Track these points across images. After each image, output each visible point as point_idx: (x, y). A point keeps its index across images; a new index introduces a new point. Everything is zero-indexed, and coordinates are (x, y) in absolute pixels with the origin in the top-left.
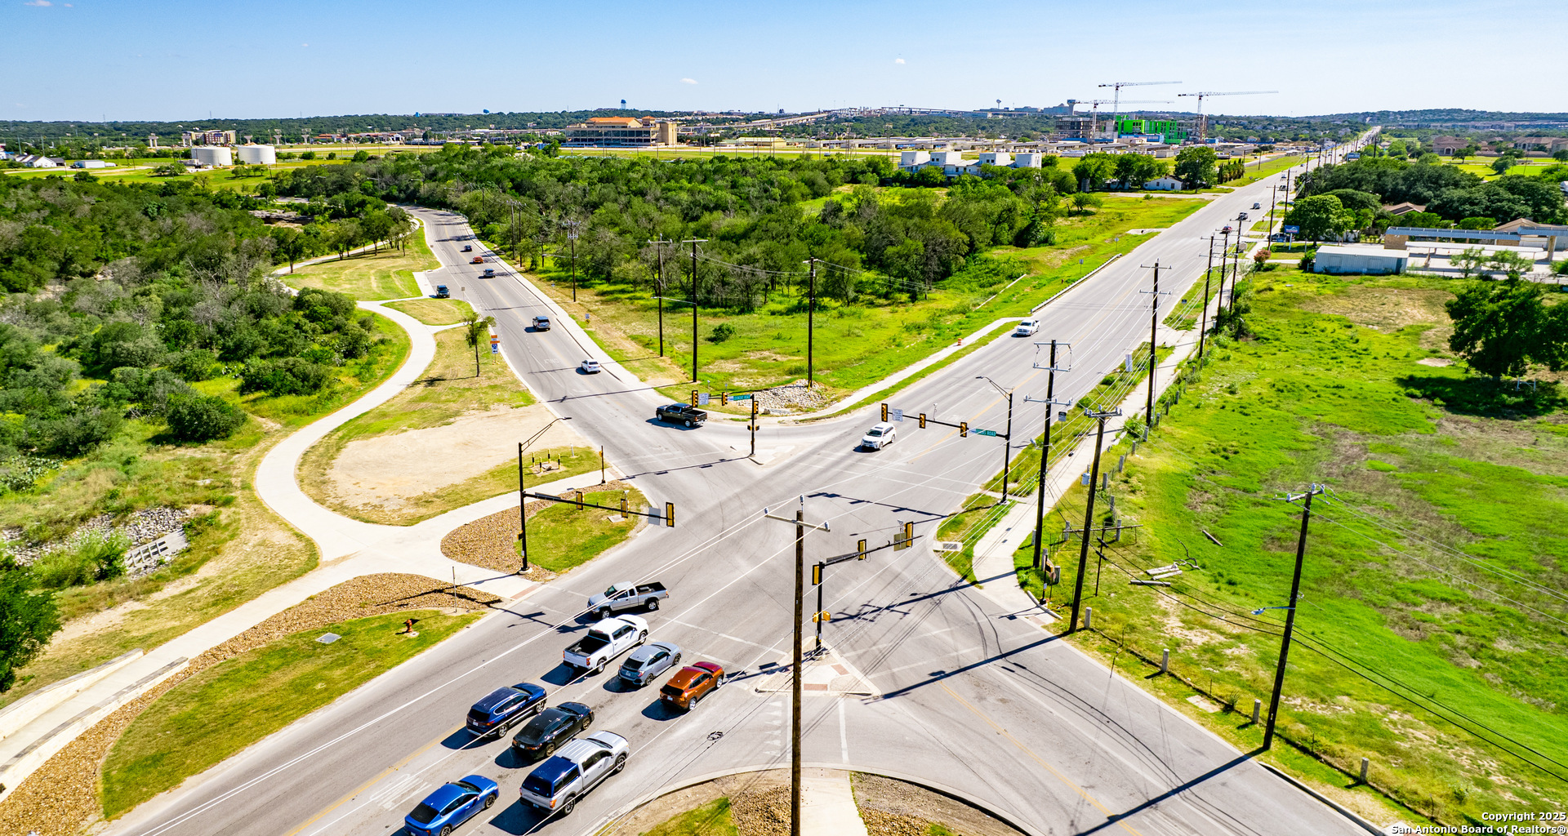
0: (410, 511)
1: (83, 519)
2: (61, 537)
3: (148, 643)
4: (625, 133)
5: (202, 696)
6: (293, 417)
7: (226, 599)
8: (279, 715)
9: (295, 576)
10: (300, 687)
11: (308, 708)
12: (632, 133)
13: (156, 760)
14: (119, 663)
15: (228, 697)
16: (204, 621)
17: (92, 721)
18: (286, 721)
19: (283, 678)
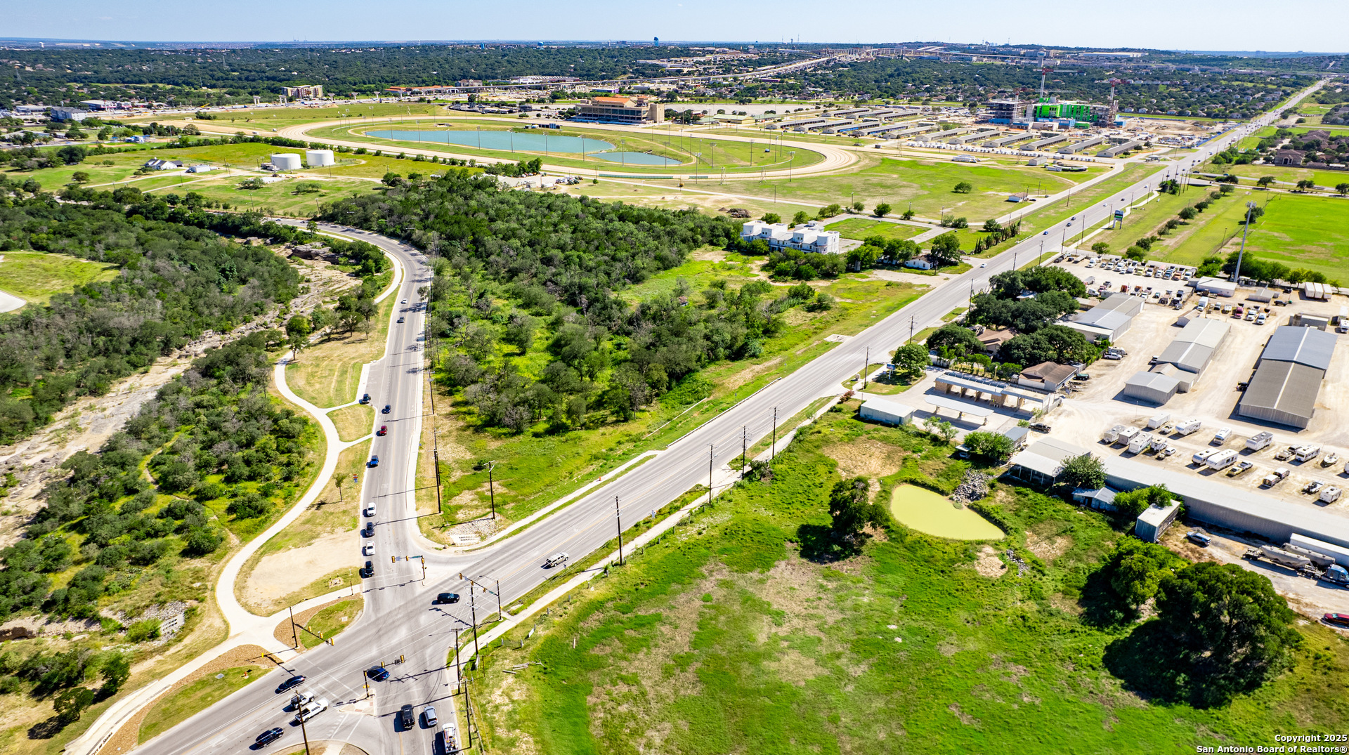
0: (271, 608)
1: (148, 606)
2: (139, 615)
3: (161, 675)
4: (621, 112)
5: (173, 701)
6: (245, 535)
7: (191, 656)
8: (194, 710)
9: (217, 644)
10: (203, 699)
11: (203, 707)
12: (627, 111)
13: (155, 725)
14: (150, 685)
15: (180, 703)
16: (181, 666)
17: (138, 709)
18: (195, 712)
19: (200, 694)
